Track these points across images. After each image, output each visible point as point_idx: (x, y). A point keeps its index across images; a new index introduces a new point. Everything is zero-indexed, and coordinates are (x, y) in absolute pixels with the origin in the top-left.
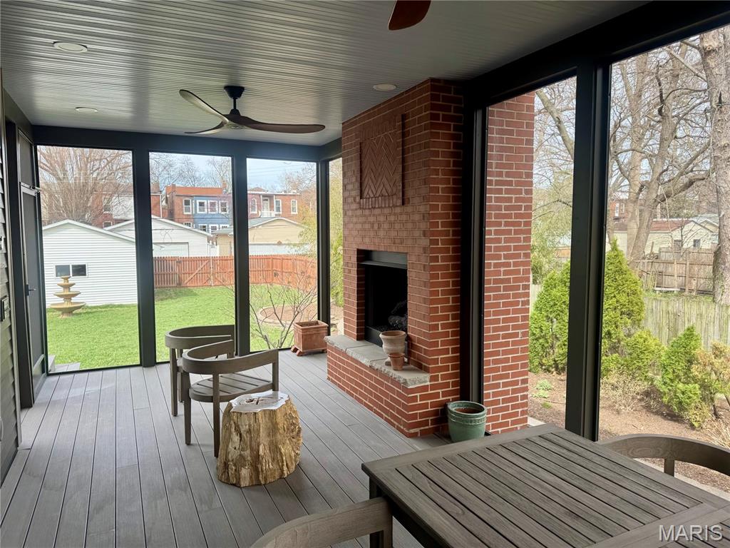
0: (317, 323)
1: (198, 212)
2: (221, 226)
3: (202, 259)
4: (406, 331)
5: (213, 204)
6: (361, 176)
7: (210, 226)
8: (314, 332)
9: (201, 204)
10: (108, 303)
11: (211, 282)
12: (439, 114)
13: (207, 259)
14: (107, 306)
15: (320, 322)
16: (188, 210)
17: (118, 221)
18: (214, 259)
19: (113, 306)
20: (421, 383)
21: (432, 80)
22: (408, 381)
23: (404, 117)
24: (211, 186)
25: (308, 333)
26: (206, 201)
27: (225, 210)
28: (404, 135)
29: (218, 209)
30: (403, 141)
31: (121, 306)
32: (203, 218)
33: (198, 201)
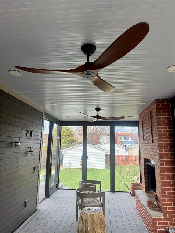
0: (139, 184)
1: (124, 140)
2: (131, 145)
3: (122, 156)
4: (156, 192)
5: (128, 138)
6: (143, 132)
7: (128, 145)
8: (137, 187)
9: (125, 138)
10: (93, 168)
11: (125, 164)
12: (160, 111)
13: (123, 156)
14: (92, 169)
15: (140, 184)
16: (121, 140)
17: (101, 143)
18: (126, 156)
19: (94, 169)
20: (158, 217)
21: (156, 100)
22: (151, 215)
23: (151, 112)
24: (128, 132)
25: (134, 187)
26: (126, 137)
27: (132, 140)
28: (151, 118)
29: (130, 140)
30: (151, 120)
31: (96, 169)
32: (125, 142)
33: (124, 137)
